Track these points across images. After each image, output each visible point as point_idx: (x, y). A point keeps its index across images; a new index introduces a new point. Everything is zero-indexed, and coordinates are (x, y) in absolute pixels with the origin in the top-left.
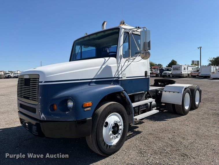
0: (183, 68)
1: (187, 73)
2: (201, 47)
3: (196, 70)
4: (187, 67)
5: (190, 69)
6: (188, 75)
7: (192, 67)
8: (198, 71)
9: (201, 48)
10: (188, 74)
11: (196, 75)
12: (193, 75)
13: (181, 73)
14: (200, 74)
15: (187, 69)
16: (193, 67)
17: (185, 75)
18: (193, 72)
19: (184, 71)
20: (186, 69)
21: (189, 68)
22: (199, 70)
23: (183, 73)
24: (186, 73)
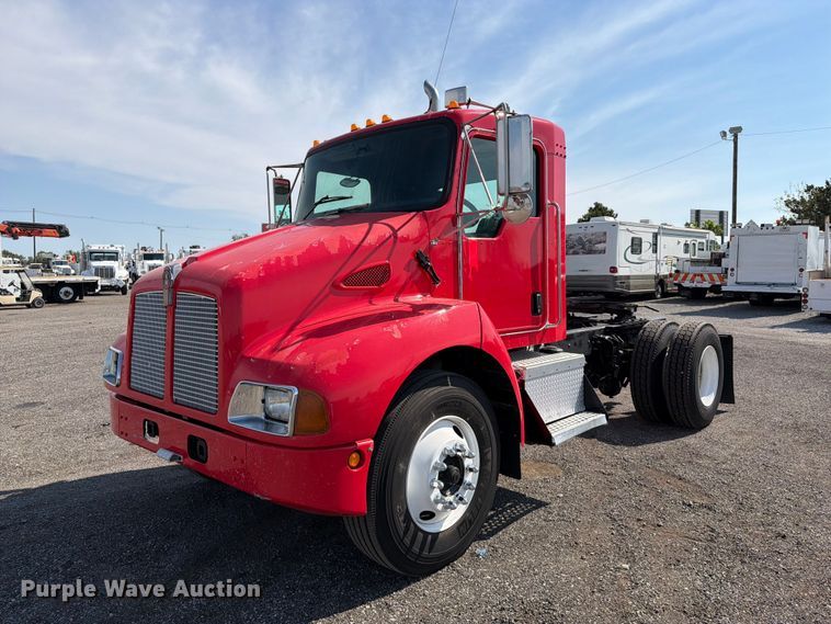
0: (624, 241)
1: (652, 272)
2: (739, 129)
3: (706, 255)
4: (655, 236)
5: (672, 248)
6: (661, 281)
7: (683, 240)
8: (717, 260)
9: (736, 137)
10: (657, 277)
11: (707, 285)
12: (687, 284)
13: (614, 269)
14: (730, 280)
15: (655, 251)
16: (689, 240)
17: (636, 287)
18: (687, 267)
19: (634, 258)
20: (645, 246)
21: (662, 240)
22: (724, 255)
23: (621, 272)
24: (649, 270)
